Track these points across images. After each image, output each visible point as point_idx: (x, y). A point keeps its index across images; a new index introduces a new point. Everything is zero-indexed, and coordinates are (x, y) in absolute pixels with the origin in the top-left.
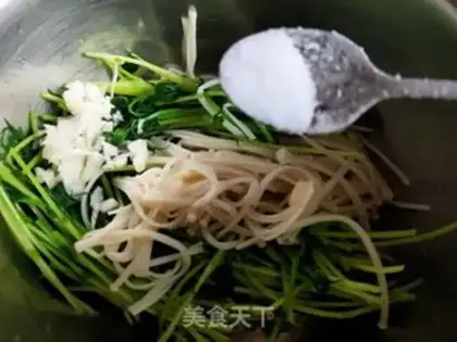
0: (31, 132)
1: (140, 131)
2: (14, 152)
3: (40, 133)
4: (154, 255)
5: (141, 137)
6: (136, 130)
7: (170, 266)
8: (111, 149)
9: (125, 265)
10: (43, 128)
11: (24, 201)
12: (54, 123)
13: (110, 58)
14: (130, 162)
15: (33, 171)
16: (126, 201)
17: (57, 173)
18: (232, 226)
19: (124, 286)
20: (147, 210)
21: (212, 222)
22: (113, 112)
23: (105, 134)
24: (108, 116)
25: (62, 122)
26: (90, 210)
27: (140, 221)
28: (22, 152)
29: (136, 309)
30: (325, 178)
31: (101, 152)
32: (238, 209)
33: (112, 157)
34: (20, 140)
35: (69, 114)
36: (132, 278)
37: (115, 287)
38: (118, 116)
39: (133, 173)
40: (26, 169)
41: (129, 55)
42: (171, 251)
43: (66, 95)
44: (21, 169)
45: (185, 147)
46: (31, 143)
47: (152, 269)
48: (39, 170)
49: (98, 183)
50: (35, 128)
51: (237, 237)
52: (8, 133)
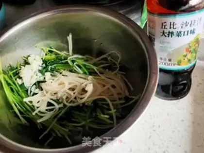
0: (17, 68)
1: (49, 70)
2: (11, 73)
3: (20, 68)
4: (48, 106)
5: (49, 71)
6: (48, 69)
7: (52, 110)
8: (40, 74)
9: (38, 108)
10: (21, 67)
11: (11, 87)
12: (24, 66)
13: (44, 48)
14: (45, 78)
15: (16, 79)
16: (42, 89)
17: (22, 80)
18: (72, 99)
19: (36, 114)
20: (47, 92)
21: (67, 98)
22: (43, 64)
23: (39, 70)
24: (41, 65)
25: (27, 66)
26: (31, 92)
27: (45, 96)
28: (13, 73)
29: (39, 121)
30: (104, 86)
31: (37, 75)
32: (74, 93)
33: (40, 77)
34: (13, 70)
35: (29, 64)
36: (40, 112)
37: (34, 114)
38: (44, 65)
39: (45, 82)
40: (14, 79)
41: (51, 48)
42: (53, 105)
43: (29, 58)
44: (12, 78)
45: (63, 75)
46: (17, 71)
47: (47, 110)
48: (18, 79)
49: (35, 84)
50: (18, 67)
51: (74, 102)
52: (10, 67)
